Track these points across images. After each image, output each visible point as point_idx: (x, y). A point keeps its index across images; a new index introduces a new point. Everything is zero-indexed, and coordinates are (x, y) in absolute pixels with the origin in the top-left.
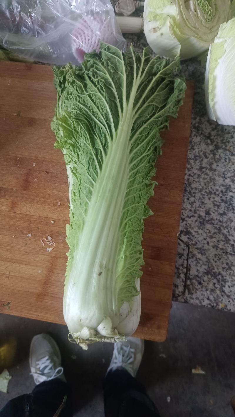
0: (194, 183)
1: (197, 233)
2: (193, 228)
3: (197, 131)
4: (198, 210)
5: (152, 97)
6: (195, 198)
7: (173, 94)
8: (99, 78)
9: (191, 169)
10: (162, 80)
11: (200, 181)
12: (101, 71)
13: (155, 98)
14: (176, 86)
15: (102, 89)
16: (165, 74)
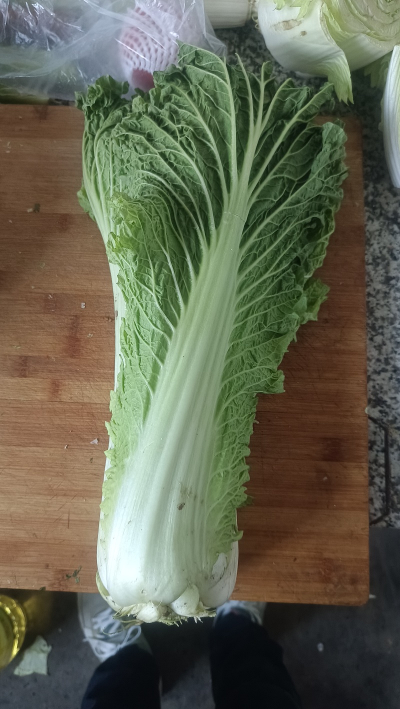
0: (378, 309)
1: (394, 401)
2: (386, 393)
3: (371, 210)
4: (391, 358)
5: (282, 162)
6: (384, 337)
7: (322, 152)
8: (183, 124)
9: (370, 283)
10: (300, 127)
11: (388, 304)
12: (185, 108)
13: (287, 164)
14: (326, 137)
15: (189, 144)
16: (306, 116)
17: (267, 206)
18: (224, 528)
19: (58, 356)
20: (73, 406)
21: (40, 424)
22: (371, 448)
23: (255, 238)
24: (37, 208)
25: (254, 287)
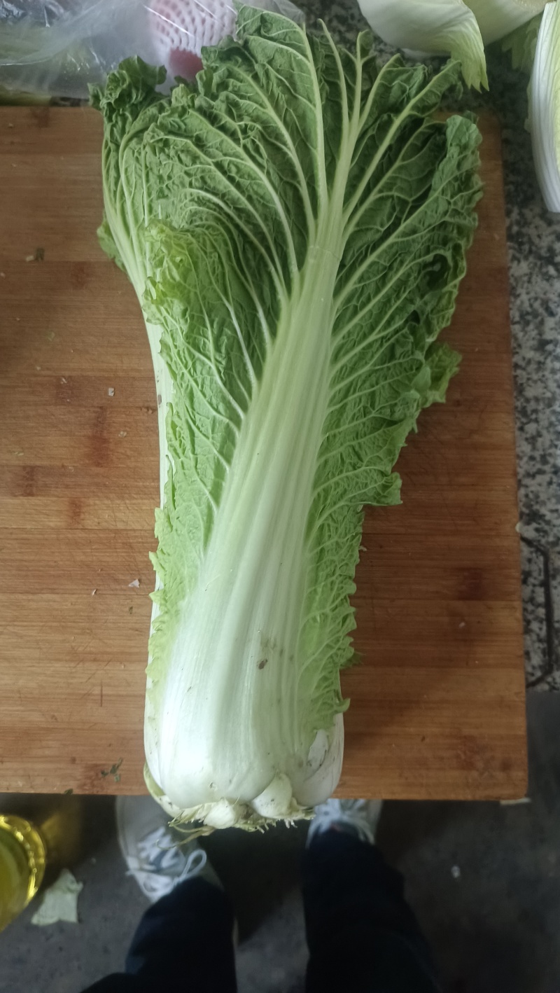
0: (530, 386)
1: (555, 515)
2: (544, 503)
3: (516, 246)
4: (550, 455)
5: (389, 174)
6: (538, 425)
7: (445, 160)
8: (247, 121)
9: (517, 350)
10: (414, 123)
11: (544, 379)
12: (249, 99)
13: (397, 178)
14: (452, 137)
15: (257, 149)
16: (423, 107)
17: (370, 237)
18: (323, 694)
19: (78, 465)
20: (101, 535)
21: (55, 562)
22: (525, 582)
23: (355, 283)
24: (40, 255)
25: (356, 354)
